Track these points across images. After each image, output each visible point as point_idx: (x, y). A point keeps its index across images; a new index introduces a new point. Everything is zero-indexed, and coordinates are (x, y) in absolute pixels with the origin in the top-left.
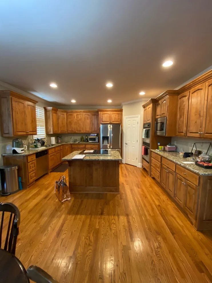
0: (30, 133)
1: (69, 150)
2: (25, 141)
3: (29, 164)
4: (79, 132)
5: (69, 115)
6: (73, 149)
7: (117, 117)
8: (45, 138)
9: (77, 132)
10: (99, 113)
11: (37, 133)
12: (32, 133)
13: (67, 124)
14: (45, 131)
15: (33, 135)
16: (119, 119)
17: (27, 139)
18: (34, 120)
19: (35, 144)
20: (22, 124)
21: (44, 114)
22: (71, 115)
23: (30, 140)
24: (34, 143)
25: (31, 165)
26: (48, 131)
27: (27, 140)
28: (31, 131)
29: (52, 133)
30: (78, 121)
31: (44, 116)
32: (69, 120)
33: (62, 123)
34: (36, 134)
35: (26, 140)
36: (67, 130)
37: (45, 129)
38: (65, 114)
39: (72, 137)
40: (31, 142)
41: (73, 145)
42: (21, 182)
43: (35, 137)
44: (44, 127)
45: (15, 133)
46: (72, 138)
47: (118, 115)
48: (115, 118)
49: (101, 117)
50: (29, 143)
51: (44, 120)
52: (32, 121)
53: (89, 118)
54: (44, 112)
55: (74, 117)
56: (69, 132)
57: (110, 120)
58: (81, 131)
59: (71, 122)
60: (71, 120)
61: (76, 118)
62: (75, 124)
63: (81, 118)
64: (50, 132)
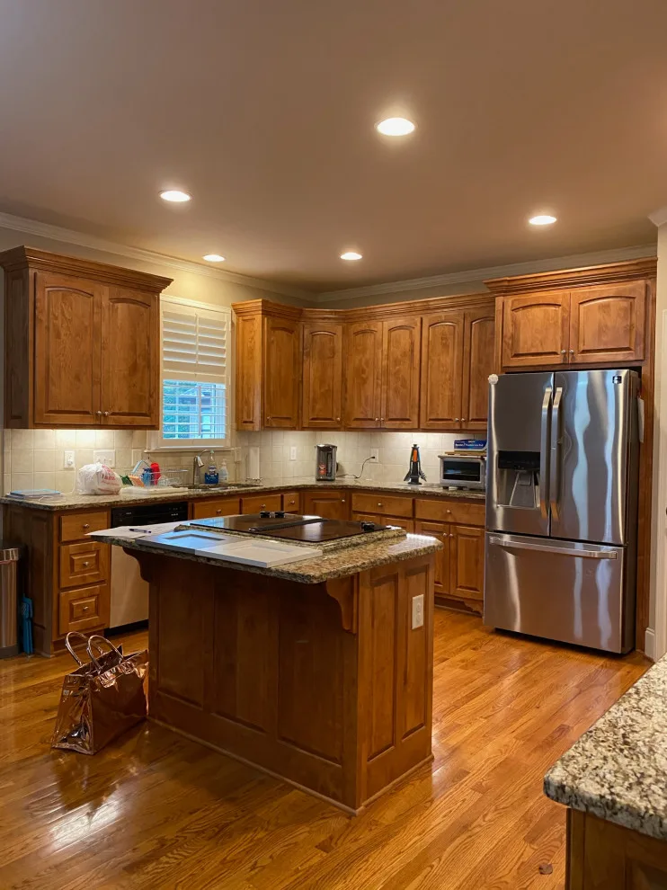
3: (63, 548)
4: (397, 425)
5: (357, 334)
7: (614, 320)
9: (388, 425)
10: (499, 300)
11: (154, 419)
13: (346, 380)
16: (630, 329)
20: (78, 378)
22: (364, 332)
26: (245, 418)
28: (126, 411)
29: (257, 425)
30: (397, 362)
32: (357, 358)
33: (322, 382)
36: (346, 416)
42: (31, 619)
47: (625, 304)
48: (601, 330)
49: (509, 330)
52: (134, 369)
53: (450, 342)
55: (380, 343)
56: (355, 424)
57: (565, 341)
58: (408, 420)
59: (363, 372)
60: (364, 360)
61: (385, 346)
62: (380, 382)
63: (412, 344)
64: (252, 422)
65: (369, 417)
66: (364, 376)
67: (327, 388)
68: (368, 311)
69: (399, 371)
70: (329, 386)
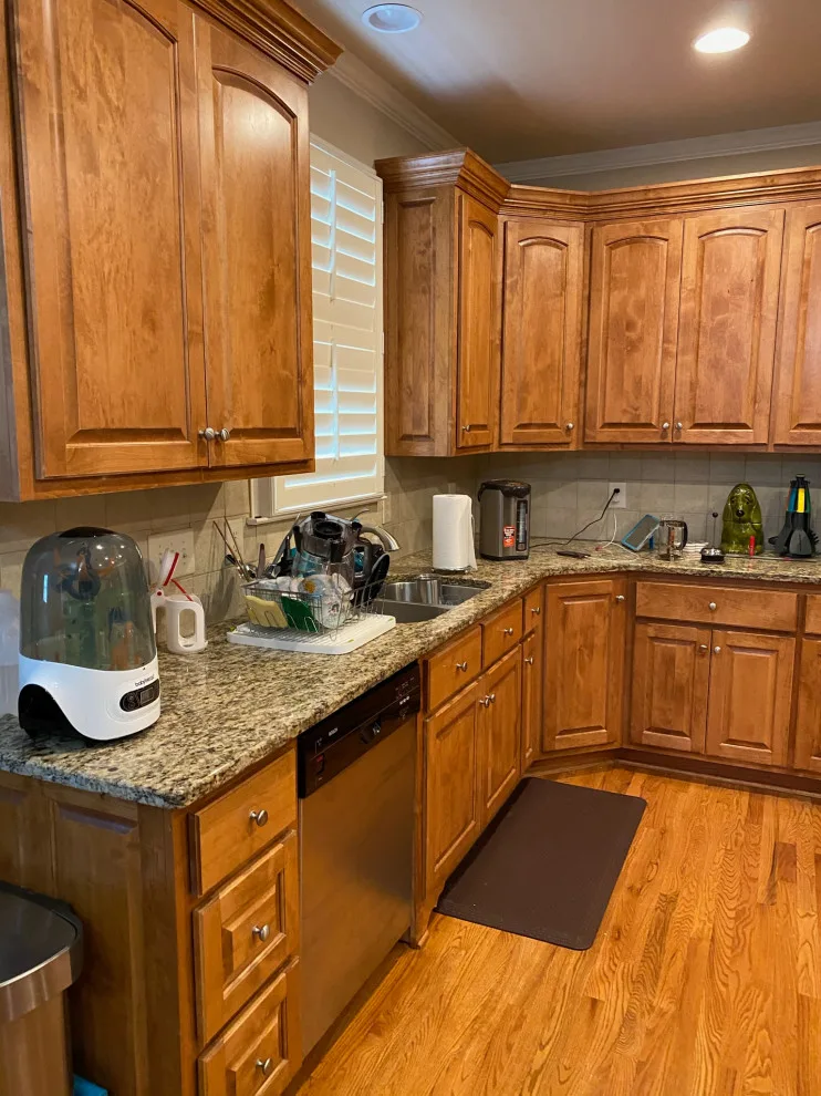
0: (236, 451)
1: (599, 640)
2: (182, 540)
3: (205, 913)
4: (714, 436)
5: (615, 244)
6: (651, 630)
8: (372, 505)
9: (692, 436)
11: (310, 445)
12: (259, 448)
13: (584, 344)
14: (376, 429)
15: (268, 469)
17: (215, 514)
18: (283, 285)
19: (291, 585)
20: (150, 319)
21: (375, 238)
22: (634, 241)
23: (237, 526)
24: (285, 568)
25: (232, 928)
26: (409, 429)
27: (206, 532)
28: (258, 423)
29: (441, 448)
30: (718, 305)
31: (375, 260)
32: (608, 302)
33: (541, 346)
34: (304, 465)
35: (196, 526)
36: (585, 421)
37: (376, 409)
38: (572, 234)
39: (622, 486)
40: (247, 554)
41: (642, 589)
43: (294, 495)
44: (376, 388)
45: (60, 454)
46: (621, 501)
50: (231, 559)
51: (376, 306)
52: (269, 298)
54: (374, 215)
55: (675, 266)
56: (605, 436)
58: (744, 426)
59: (630, 326)
60: (632, 300)
61: (690, 270)
62: (673, 349)
63: (761, 268)
64: (427, 437)
65: (643, 421)
66: (633, 335)
67: (548, 361)
68: (651, 195)
69: (723, 324)
70: (552, 355)
